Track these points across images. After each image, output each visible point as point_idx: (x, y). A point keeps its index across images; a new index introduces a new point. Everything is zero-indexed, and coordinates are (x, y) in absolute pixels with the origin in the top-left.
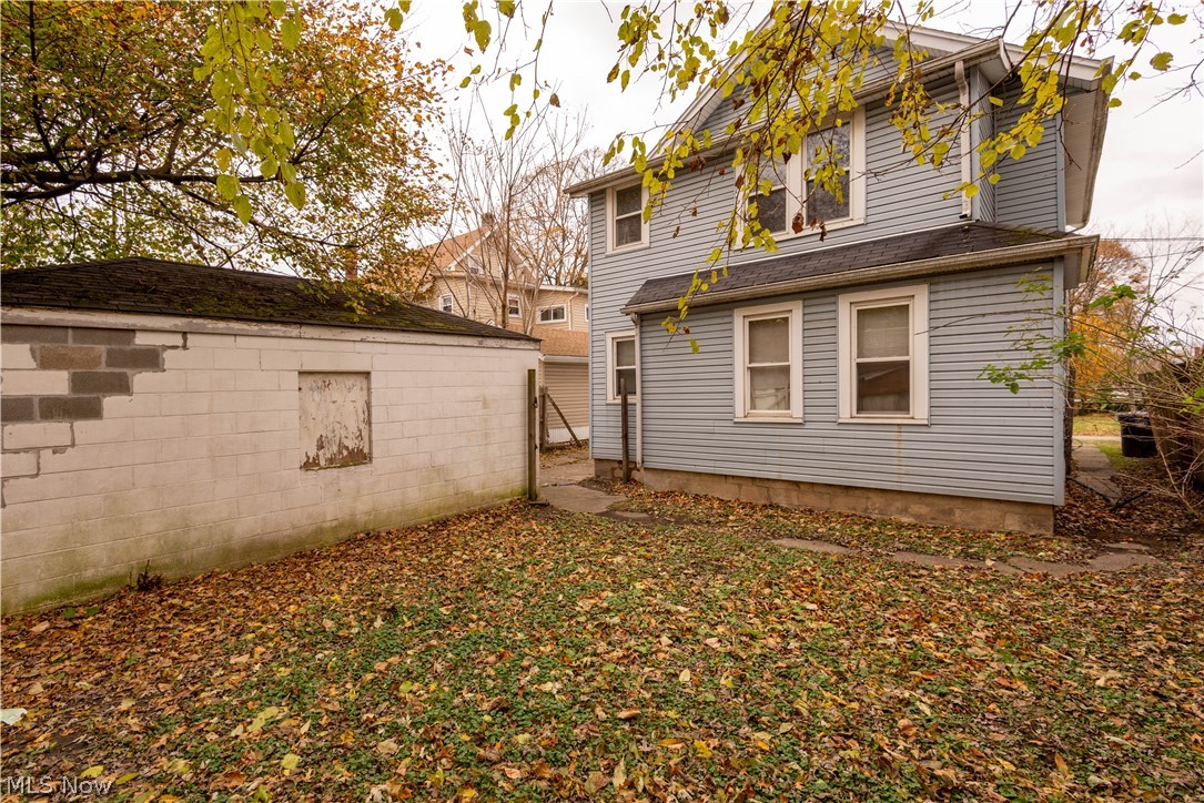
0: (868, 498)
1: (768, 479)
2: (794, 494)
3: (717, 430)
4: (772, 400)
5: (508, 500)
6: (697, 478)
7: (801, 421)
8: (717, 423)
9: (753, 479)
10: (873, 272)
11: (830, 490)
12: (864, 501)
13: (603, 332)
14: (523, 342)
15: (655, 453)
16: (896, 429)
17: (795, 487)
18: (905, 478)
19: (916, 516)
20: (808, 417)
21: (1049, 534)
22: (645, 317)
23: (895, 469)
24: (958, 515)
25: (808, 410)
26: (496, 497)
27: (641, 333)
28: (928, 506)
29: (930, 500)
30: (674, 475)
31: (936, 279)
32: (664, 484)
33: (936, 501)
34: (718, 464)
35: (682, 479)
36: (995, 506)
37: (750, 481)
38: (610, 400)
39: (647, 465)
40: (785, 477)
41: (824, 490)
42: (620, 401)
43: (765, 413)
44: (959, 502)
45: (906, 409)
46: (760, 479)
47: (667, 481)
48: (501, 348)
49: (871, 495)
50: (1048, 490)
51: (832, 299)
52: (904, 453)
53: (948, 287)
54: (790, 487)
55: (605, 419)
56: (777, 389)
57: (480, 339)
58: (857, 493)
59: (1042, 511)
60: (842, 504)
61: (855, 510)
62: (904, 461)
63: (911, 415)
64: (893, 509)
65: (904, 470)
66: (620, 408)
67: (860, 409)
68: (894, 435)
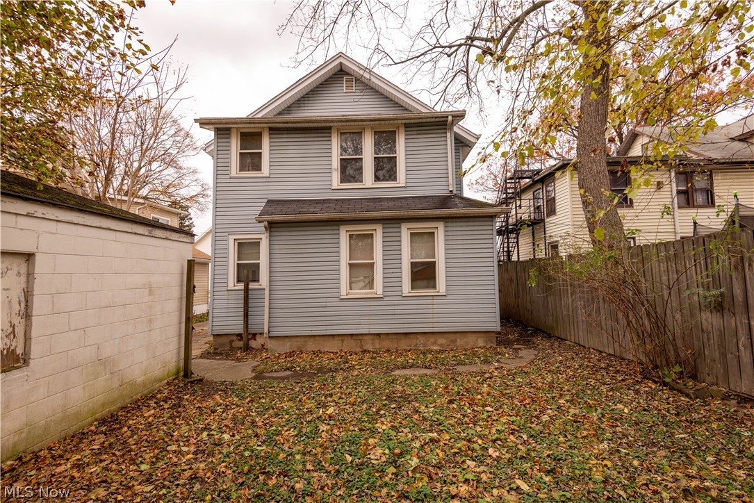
0: (417, 338)
1: (361, 334)
2: (377, 341)
3: (328, 304)
4: (362, 284)
5: (166, 381)
6: (312, 339)
7: (382, 296)
8: (328, 300)
9: (352, 335)
10: (423, 212)
11: (398, 336)
12: (415, 340)
13: (226, 234)
14: (183, 235)
15: (280, 324)
16: (431, 298)
17: (378, 337)
18: (435, 325)
19: (440, 345)
20: (386, 294)
21: (495, 346)
22: (274, 225)
23: (431, 320)
24: (459, 342)
25: (386, 289)
26: (156, 381)
27: (270, 236)
28: (445, 339)
29: (446, 335)
30: (294, 339)
31: (448, 220)
32: (286, 347)
33: (449, 336)
34: (328, 328)
35: (300, 342)
36: (473, 335)
37: (349, 336)
38: (231, 286)
39: (272, 334)
40: (372, 331)
41: (394, 337)
42: (243, 288)
43: (359, 293)
44: (458, 335)
45: (434, 287)
46: (356, 334)
47: (288, 344)
48: (167, 239)
49: (419, 336)
50: (494, 324)
51: (398, 225)
52: (435, 311)
53: (452, 224)
54: (375, 337)
55: (226, 302)
56: (365, 277)
57: (150, 229)
58: (412, 336)
59: (492, 334)
60: (404, 344)
61: (410, 346)
62: (435, 316)
63: (437, 290)
64: (429, 342)
65: (435, 320)
66: (242, 292)
67: (413, 288)
68: (430, 302)
